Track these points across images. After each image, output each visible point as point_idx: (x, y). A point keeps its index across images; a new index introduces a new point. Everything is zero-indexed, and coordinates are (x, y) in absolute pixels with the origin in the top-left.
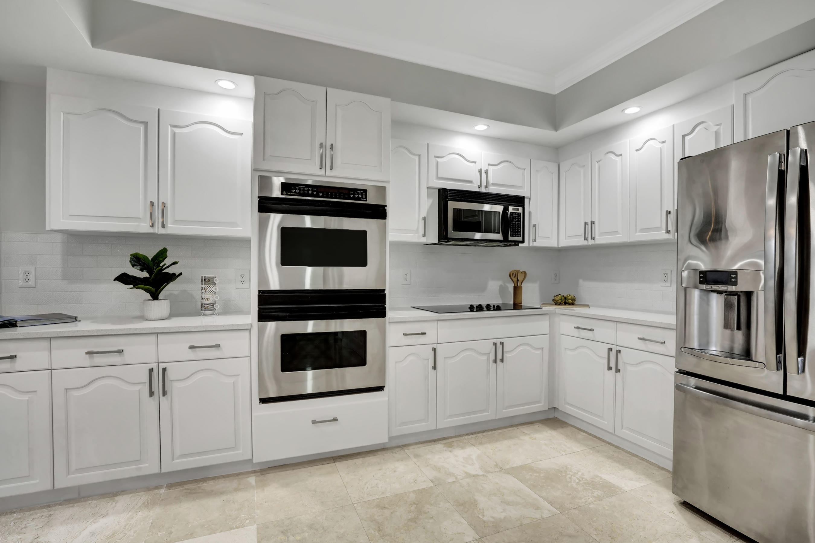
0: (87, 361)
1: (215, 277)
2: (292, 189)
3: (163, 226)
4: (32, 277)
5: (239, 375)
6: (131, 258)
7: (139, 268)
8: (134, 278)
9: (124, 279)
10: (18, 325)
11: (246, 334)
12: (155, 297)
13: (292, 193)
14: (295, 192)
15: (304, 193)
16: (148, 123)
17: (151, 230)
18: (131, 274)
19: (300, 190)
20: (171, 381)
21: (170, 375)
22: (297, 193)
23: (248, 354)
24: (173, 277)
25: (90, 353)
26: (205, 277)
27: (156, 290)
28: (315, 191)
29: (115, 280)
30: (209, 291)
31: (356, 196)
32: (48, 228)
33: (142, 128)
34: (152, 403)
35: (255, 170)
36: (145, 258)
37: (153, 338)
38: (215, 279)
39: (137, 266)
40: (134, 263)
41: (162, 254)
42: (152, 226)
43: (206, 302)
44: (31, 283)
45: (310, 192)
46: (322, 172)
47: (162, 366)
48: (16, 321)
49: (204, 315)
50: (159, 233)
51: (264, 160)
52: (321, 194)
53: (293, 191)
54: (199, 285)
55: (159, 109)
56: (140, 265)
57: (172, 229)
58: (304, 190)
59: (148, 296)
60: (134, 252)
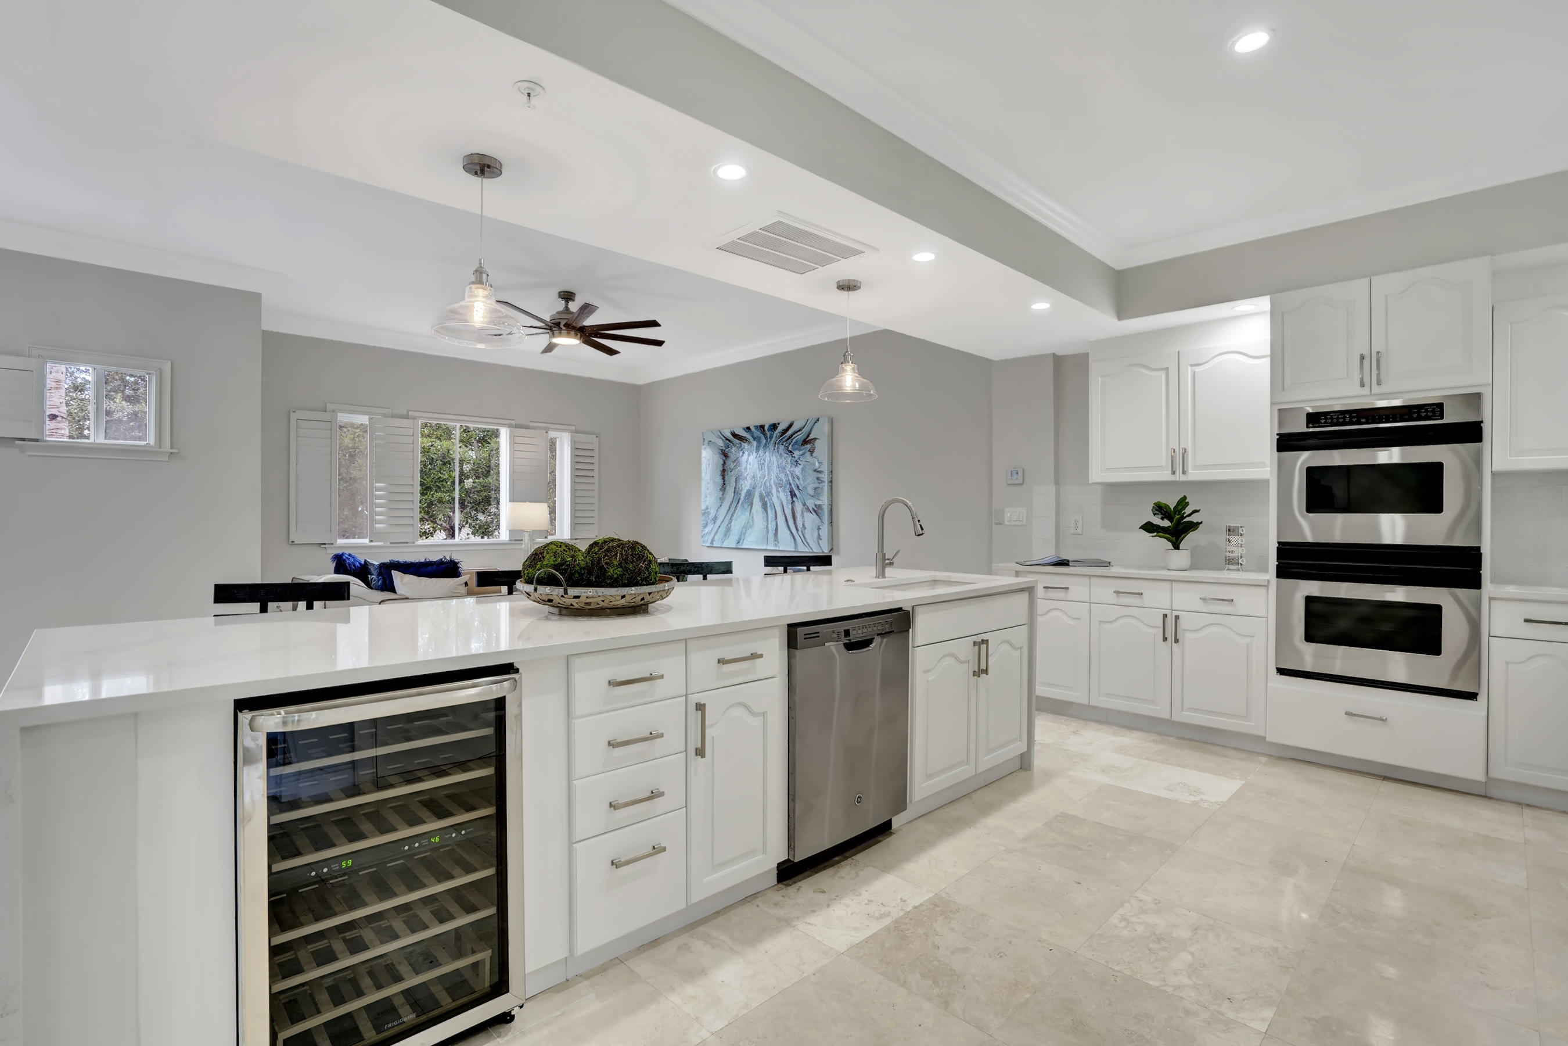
0: (1113, 599)
1: (1241, 527)
2: (1322, 419)
3: (1184, 473)
4: (1080, 525)
5: (1253, 636)
6: (1153, 507)
7: (1160, 516)
8: (1158, 526)
9: (1149, 527)
10: (1070, 565)
11: (1263, 590)
12: (1176, 546)
13: (1322, 423)
14: (1325, 423)
15: (1338, 422)
16: (1170, 368)
17: (1172, 478)
18: (1155, 523)
19: (1332, 418)
20: (1183, 630)
21: (1183, 624)
22: (1327, 423)
23: (1263, 614)
24: (1194, 526)
25: (1117, 592)
26: (1229, 526)
27: (1177, 539)
28: (1354, 417)
29: (1140, 528)
30: (1233, 542)
31: (1423, 415)
32: (1090, 482)
33: (1163, 375)
34: (1164, 647)
35: (1272, 404)
36: (1167, 506)
37: (1168, 585)
38: (1241, 529)
39: (1158, 514)
40: (1156, 512)
41: (1183, 503)
42: (1174, 473)
43: (1231, 555)
44: (1079, 531)
45: (1347, 420)
46: (1366, 390)
47: (1175, 613)
48: (1068, 561)
49: (1228, 569)
50: (1181, 480)
51: (1283, 389)
52: (1363, 420)
53: (1323, 421)
54: (1224, 536)
55: (1179, 351)
56: (1162, 514)
57: (1194, 474)
58: (1338, 418)
59: (1170, 545)
60: (1156, 501)
